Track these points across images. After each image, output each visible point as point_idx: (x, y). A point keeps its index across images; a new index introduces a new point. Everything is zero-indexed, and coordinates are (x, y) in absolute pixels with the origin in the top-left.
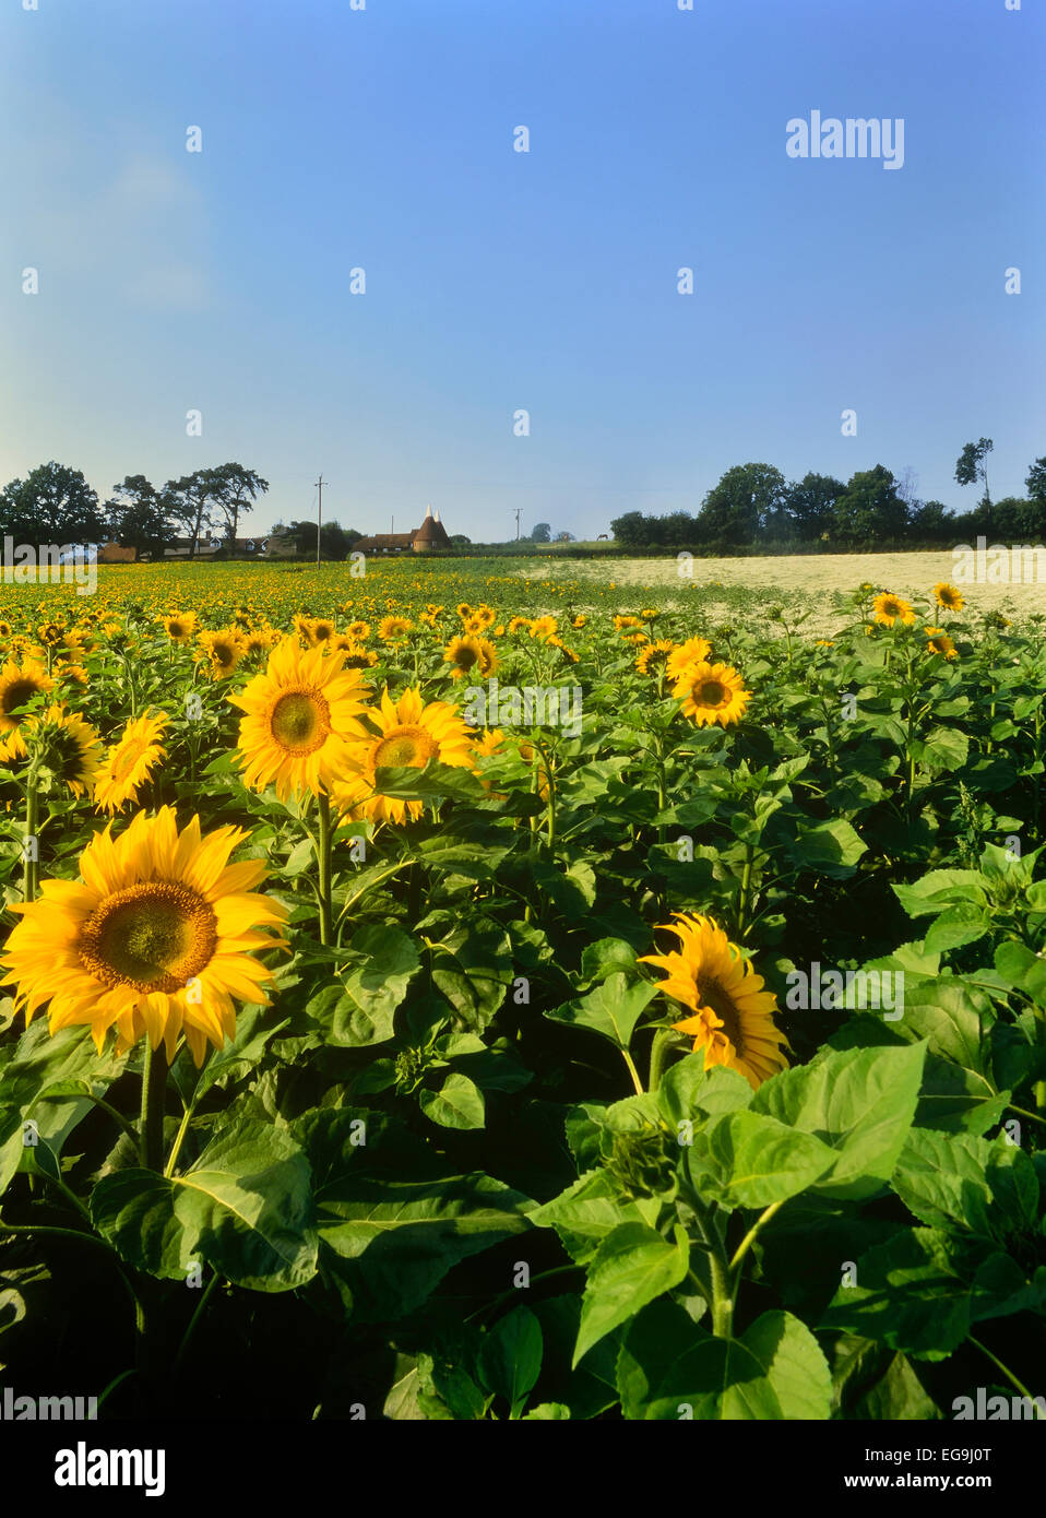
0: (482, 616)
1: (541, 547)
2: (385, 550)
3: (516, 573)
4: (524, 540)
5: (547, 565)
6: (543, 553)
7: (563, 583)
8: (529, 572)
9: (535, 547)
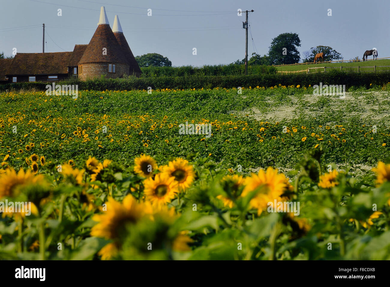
0: (173, 174)
1: (284, 70)
2: (32, 79)
3: (244, 114)
4: (257, 60)
5: (294, 99)
6: (286, 81)
7: (320, 128)
8: (264, 112)
9: (273, 70)
